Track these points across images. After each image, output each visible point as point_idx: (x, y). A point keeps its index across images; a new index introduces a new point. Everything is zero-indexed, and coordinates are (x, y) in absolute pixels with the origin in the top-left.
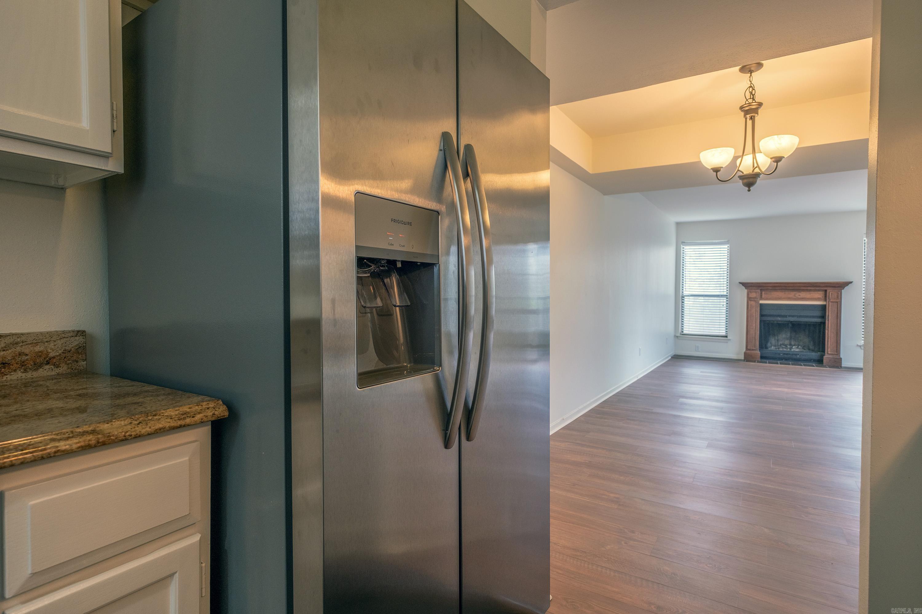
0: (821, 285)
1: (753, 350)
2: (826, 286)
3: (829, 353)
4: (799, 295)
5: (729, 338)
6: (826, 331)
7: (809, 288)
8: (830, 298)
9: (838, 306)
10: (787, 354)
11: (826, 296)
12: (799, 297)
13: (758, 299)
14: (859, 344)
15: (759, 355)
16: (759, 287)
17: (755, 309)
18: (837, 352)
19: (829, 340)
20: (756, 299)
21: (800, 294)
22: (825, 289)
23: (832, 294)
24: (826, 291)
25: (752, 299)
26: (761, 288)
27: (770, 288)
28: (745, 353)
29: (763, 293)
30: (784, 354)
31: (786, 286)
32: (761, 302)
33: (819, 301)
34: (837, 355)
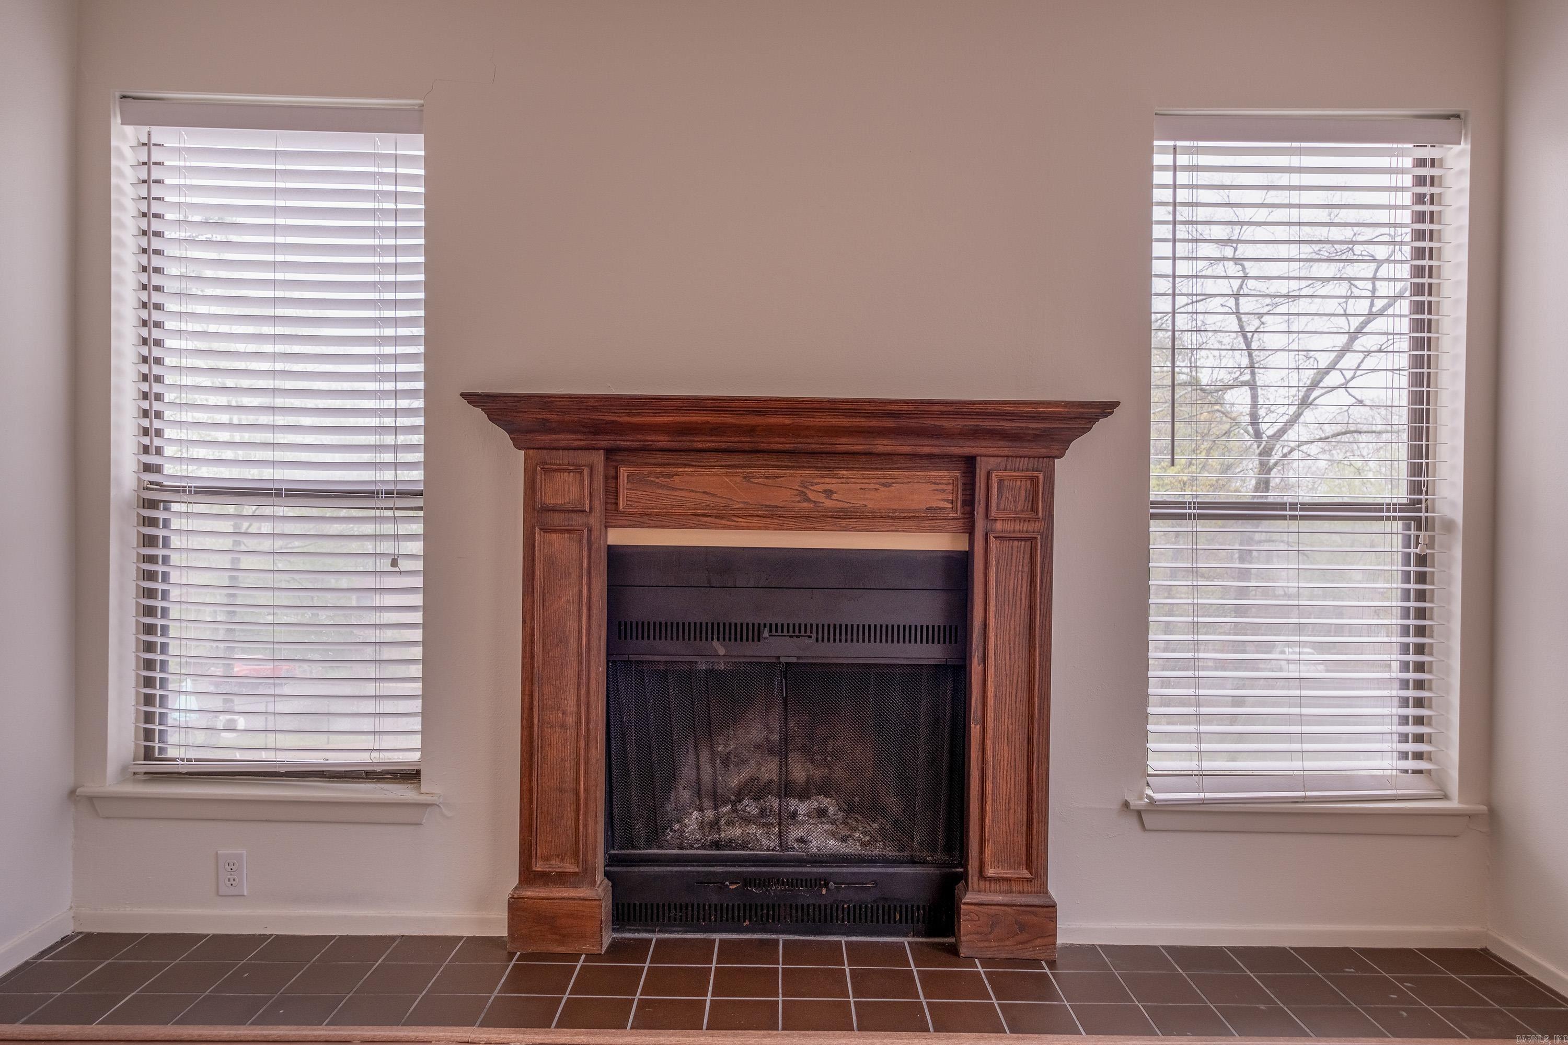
0: (947, 424)
1: (562, 878)
2: (976, 434)
3: (991, 872)
4: (829, 493)
5: (429, 787)
6: (975, 729)
7: (883, 445)
8: (993, 513)
9: (1032, 557)
10: (764, 881)
11: (969, 502)
12: (828, 503)
13: (595, 520)
14: (1135, 803)
15: (606, 906)
16: (597, 429)
17: (576, 590)
18: (1029, 865)
19: (989, 785)
20: (578, 520)
21: (831, 483)
22: (968, 449)
23: (1001, 481)
24: (970, 463)
25: (557, 519)
26: (606, 441)
27: (663, 441)
28: (515, 906)
29: (623, 472)
30: (747, 881)
31: (751, 430)
32: (618, 537)
33: (933, 530)
34: (1029, 880)
